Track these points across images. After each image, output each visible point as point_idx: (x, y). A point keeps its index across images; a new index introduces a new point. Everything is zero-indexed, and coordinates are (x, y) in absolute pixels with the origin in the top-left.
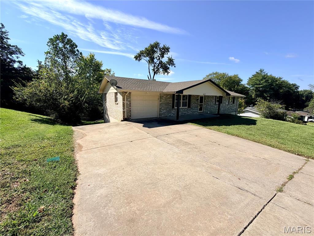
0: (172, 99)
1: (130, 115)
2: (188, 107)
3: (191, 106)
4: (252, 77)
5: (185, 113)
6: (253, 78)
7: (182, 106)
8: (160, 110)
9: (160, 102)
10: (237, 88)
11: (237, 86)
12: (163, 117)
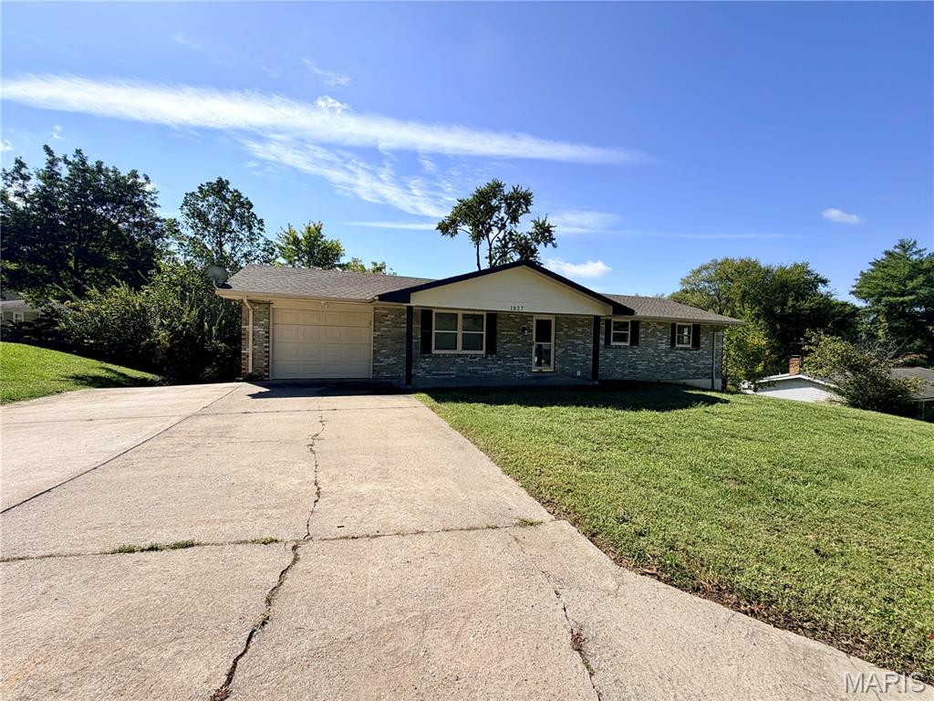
0: (420, 326)
1: (268, 366)
2: (487, 353)
3: (498, 349)
4: (873, 271)
5: (475, 372)
6: (874, 274)
7: (464, 349)
8: (375, 358)
9: (375, 331)
10: (794, 306)
11: (796, 299)
12: (387, 378)
